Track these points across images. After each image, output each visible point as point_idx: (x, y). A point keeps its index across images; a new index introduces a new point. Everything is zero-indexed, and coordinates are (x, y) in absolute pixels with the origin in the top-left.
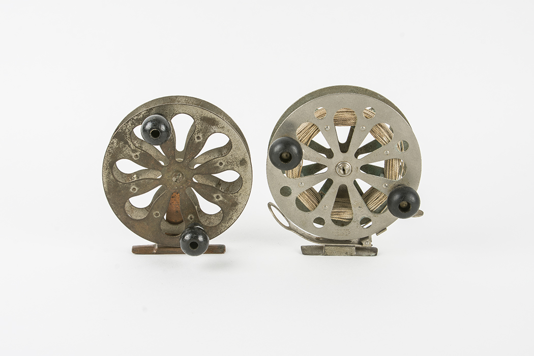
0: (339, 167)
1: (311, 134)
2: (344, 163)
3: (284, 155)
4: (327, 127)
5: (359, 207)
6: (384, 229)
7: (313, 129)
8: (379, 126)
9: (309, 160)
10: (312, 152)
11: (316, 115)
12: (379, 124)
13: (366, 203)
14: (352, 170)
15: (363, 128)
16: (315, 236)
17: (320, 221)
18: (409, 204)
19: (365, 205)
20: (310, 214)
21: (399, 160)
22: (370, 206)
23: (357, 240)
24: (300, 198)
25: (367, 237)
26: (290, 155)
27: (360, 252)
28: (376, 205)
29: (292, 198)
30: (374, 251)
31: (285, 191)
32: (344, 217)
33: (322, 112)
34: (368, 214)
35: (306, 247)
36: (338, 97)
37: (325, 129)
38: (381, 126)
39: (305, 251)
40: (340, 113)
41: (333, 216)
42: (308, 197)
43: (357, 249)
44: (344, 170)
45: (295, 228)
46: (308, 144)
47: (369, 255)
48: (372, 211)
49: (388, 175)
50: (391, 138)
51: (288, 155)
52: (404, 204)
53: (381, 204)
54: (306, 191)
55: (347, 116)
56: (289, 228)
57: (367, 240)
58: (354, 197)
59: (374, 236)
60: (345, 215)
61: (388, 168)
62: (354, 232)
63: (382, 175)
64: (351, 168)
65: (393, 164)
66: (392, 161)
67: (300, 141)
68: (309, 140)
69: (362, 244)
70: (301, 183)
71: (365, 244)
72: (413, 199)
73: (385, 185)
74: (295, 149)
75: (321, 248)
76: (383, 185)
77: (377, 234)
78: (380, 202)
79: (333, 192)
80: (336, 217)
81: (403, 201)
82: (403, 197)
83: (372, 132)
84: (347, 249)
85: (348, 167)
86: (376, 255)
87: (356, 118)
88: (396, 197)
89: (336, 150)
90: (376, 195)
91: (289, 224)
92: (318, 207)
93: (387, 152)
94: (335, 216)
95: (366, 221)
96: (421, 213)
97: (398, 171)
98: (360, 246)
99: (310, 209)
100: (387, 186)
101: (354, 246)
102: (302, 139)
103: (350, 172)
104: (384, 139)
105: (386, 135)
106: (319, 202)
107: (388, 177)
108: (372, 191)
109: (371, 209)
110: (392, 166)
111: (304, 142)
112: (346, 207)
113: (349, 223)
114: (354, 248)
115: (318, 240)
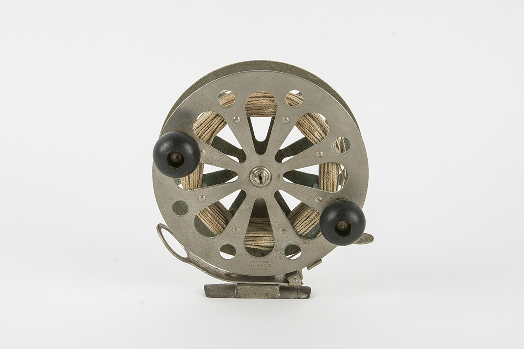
0: (254, 175)
1: (214, 128)
2: (261, 169)
3: (174, 156)
4: (236, 118)
5: (283, 230)
6: (318, 261)
7: (217, 121)
8: (308, 117)
9: (211, 164)
10: (217, 154)
11: (221, 102)
12: (309, 114)
13: (292, 224)
14: (272, 178)
15: (286, 119)
16: (223, 271)
17: (229, 249)
18: (349, 226)
19: (291, 227)
20: (216, 239)
21: (338, 165)
22: (298, 229)
23: (282, 276)
24: (199, 217)
25: (295, 273)
26: (182, 156)
27: (286, 294)
28: (307, 227)
29: (190, 217)
30: (306, 292)
31: (180, 208)
32: (262, 245)
33: (230, 98)
34: (294, 240)
35: (212, 286)
36: (250, 75)
37: (234, 120)
38: (312, 117)
39: (211, 292)
40: (254, 99)
41: (247, 243)
42: (212, 215)
43: (283, 289)
44: (260, 178)
45: (196, 260)
46: (211, 142)
47: (299, 298)
48: (300, 236)
49: (322, 185)
50: (326, 134)
51: (180, 157)
52: (343, 225)
53: (313, 226)
54: (209, 207)
55: (264, 102)
56: (187, 260)
57: (296, 277)
58: (276, 216)
59: (305, 271)
60: (265, 241)
61: (322, 175)
62: (277, 265)
63: (316, 185)
64: (270, 175)
65: (330, 169)
66: (328, 166)
67: (200, 137)
68: (211, 136)
69: (288, 282)
70: (202, 197)
71: (293, 282)
72: (354, 218)
73: (319, 199)
74: (189, 149)
75: (232, 288)
76: (316, 199)
77: (309, 267)
78: (313, 223)
79: (246, 208)
80: (251, 245)
81: (340, 220)
82: (342, 216)
83: (300, 125)
84: (268, 289)
85: (266, 173)
86: (308, 297)
87: (276, 105)
88: (332, 216)
89: (250, 151)
90: (306, 214)
91: (188, 254)
92: (225, 230)
93: (320, 153)
94: (250, 243)
95: (293, 249)
96: (370, 239)
97: (336, 180)
98: (287, 284)
99: (215, 233)
100: (321, 201)
101: (278, 285)
102: (201, 135)
103: (269, 181)
104: (316, 135)
105: (319, 129)
106: (227, 223)
107: (322, 188)
108: (302, 208)
109: (300, 233)
110: (328, 172)
111: (205, 139)
112: (265, 230)
113: (269, 252)
114: (278, 287)
115: (228, 277)
